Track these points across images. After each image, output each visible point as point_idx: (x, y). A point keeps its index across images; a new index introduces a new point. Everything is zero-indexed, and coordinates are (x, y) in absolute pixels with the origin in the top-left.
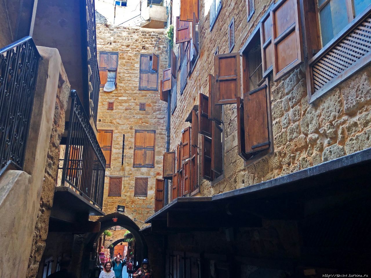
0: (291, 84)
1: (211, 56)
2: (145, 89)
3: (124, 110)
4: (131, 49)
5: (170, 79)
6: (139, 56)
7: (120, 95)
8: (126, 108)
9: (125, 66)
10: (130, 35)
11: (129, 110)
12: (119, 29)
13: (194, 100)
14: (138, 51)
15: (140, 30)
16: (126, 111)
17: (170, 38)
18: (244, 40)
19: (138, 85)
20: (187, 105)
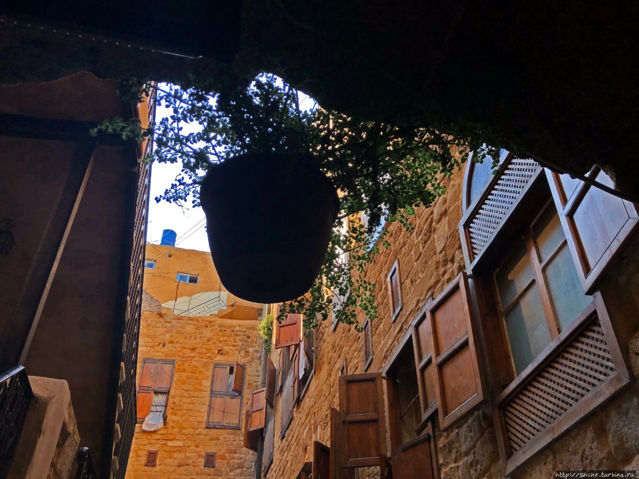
0: (472, 436)
1: (334, 372)
2: (217, 427)
3: (176, 467)
4: (198, 354)
5: (262, 409)
6: (212, 367)
7: (170, 437)
8: (179, 463)
9: (184, 383)
10: (198, 331)
11: (184, 467)
12: (181, 321)
13: (304, 451)
14: (210, 357)
15: (217, 322)
16: (179, 468)
17: (266, 337)
18: (387, 351)
19: (205, 418)
20: (292, 460)
